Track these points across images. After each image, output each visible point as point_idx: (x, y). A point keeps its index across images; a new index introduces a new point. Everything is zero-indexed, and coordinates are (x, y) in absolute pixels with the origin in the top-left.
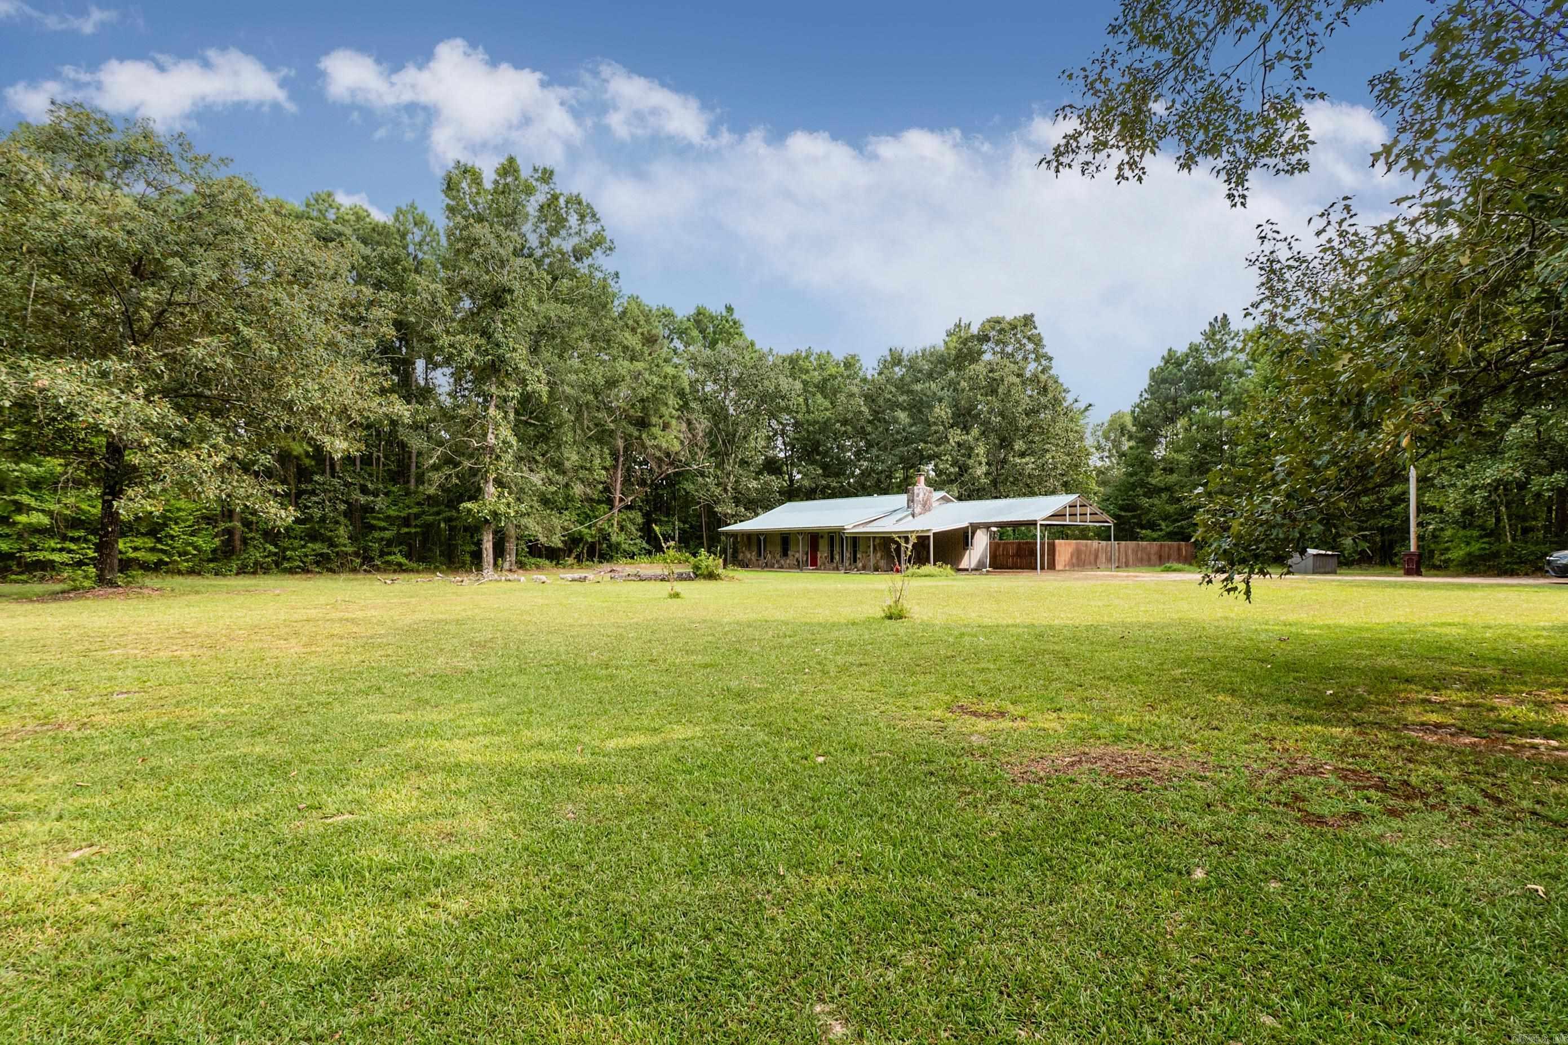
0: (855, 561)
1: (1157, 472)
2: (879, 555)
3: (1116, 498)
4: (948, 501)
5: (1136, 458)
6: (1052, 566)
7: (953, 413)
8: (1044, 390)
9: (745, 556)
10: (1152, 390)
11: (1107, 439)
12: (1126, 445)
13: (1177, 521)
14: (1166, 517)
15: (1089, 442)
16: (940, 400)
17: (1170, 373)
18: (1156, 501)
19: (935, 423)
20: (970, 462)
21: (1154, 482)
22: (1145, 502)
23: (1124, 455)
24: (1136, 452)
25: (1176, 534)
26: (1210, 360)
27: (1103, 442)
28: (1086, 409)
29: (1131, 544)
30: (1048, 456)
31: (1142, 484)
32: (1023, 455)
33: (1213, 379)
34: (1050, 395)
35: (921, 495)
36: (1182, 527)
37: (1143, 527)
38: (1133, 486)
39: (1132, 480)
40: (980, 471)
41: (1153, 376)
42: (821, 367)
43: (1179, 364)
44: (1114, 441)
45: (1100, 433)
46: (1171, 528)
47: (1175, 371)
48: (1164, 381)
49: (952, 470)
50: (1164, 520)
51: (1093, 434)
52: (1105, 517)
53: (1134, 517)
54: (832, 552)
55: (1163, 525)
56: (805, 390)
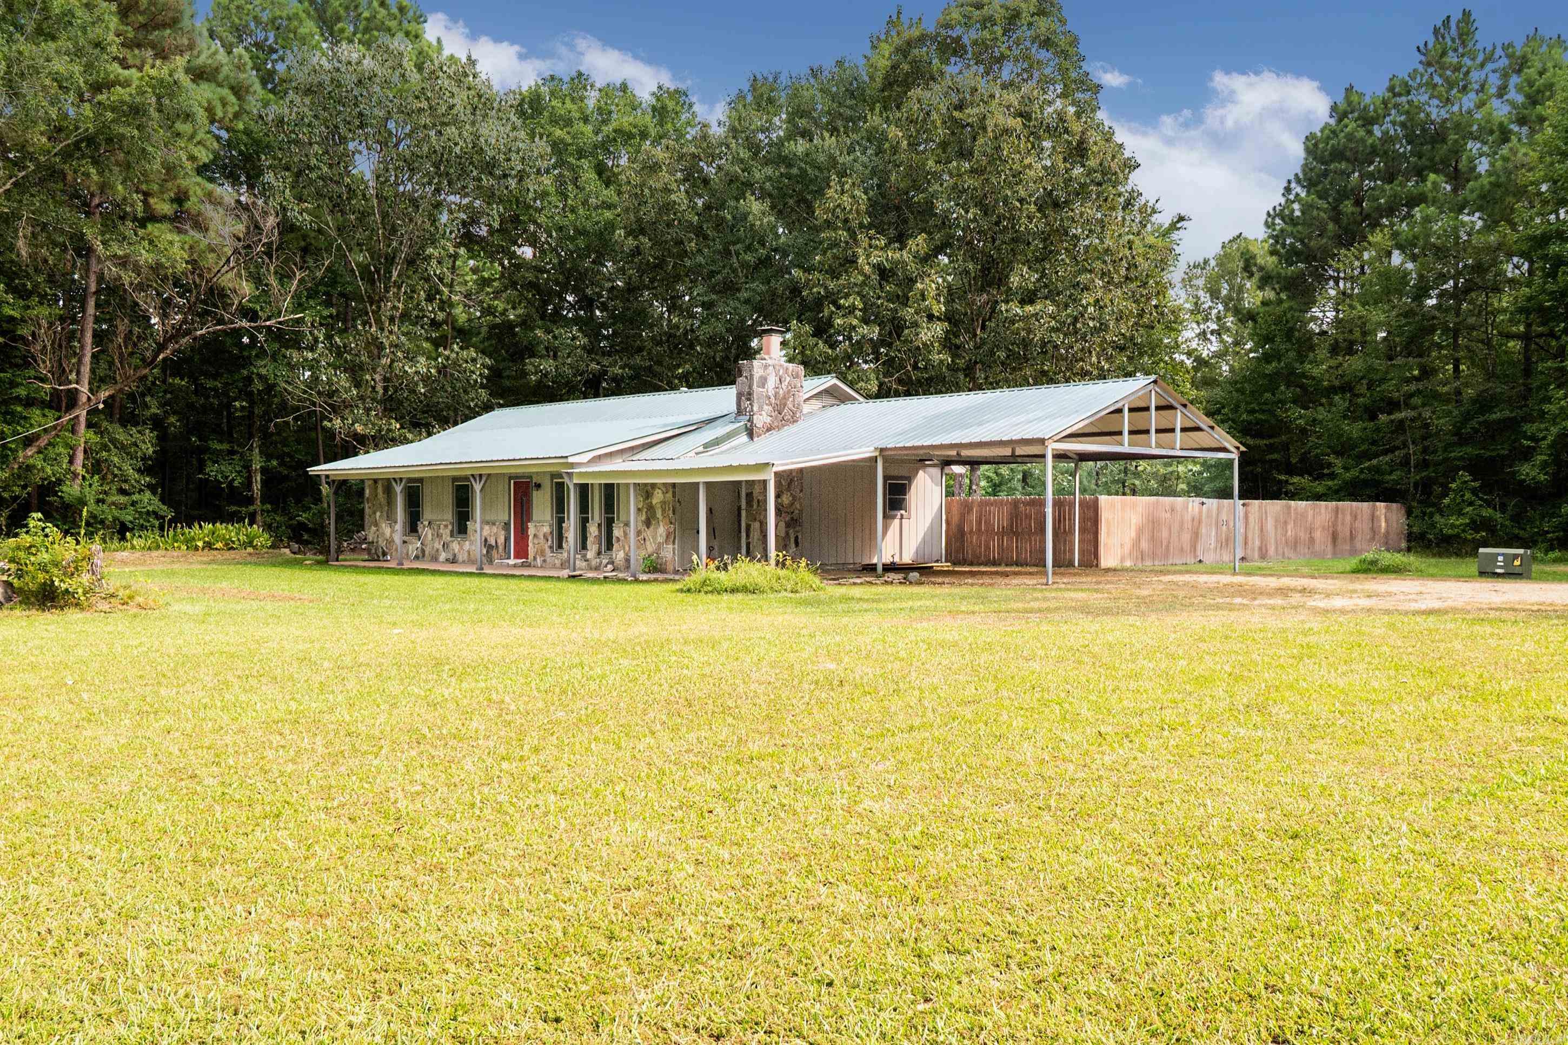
0: (609, 546)
1: (1322, 353)
2: (661, 530)
3: (1236, 409)
4: (843, 399)
5: (1278, 321)
6: (1091, 560)
7: (872, 203)
8: (1079, 151)
9: (379, 534)
10: (1310, 179)
11: (1214, 294)
12: (1253, 297)
13: (1367, 456)
14: (1344, 449)
15: (1178, 297)
16: (842, 174)
17: (1350, 137)
18: (1321, 414)
19: (828, 224)
20: (908, 313)
21: (1316, 372)
22: (1297, 415)
23: (1251, 316)
24: (1279, 310)
25: (1366, 483)
26: (1436, 112)
27: (1205, 298)
28: (1174, 227)
29: (1274, 507)
30: (1087, 299)
31: (1291, 377)
32: (1029, 298)
33: (1443, 150)
34: (1092, 163)
35: (772, 382)
36: (1377, 470)
37: (1291, 471)
38: (1272, 381)
39: (1270, 368)
40: (931, 332)
41: (1313, 146)
42: (605, 114)
43: (1368, 121)
44: (1230, 298)
45: (1200, 282)
46: (1354, 473)
47: (1361, 133)
48: (1338, 155)
49: (864, 330)
50: (1339, 454)
51: (1188, 281)
52: (1222, 437)
53: (1271, 448)
54: (561, 521)
55: (1338, 463)
56: (561, 163)
